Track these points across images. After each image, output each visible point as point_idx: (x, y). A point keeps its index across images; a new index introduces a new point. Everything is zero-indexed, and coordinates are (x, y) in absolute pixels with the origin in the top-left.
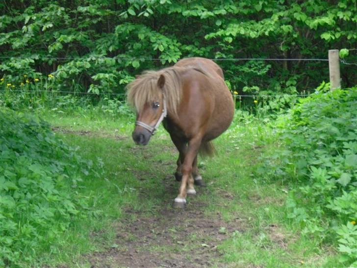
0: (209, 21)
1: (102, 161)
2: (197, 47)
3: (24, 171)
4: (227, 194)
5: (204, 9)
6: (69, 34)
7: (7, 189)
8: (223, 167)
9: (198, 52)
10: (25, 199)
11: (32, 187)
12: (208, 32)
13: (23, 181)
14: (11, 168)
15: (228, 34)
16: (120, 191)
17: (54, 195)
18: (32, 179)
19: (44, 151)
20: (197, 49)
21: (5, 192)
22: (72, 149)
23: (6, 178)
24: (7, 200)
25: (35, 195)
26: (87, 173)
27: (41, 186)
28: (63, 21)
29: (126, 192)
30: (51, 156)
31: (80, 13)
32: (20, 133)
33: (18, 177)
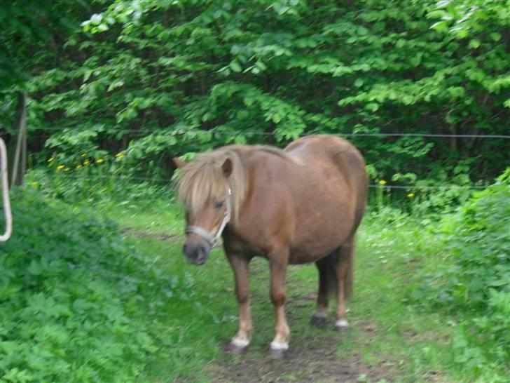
0: (346, 80)
1: (192, 277)
2: (327, 116)
3: (80, 291)
4: (368, 327)
5: (339, 64)
6: (146, 96)
7: (57, 316)
8: (364, 288)
9: (329, 124)
10: (82, 329)
11: (92, 314)
12: (344, 95)
13: (80, 304)
14: (62, 286)
15: (372, 99)
16: (217, 321)
17: (123, 324)
18: (94, 301)
19: (109, 262)
20: (327, 120)
21: (53, 320)
22: (150, 260)
23: (56, 300)
24: (55, 331)
25: (96, 324)
26: (170, 294)
27: (105, 312)
28: (138, 78)
29: (224, 323)
30: (119, 270)
31: (162, 68)
32: (76, 236)
33: (73, 298)
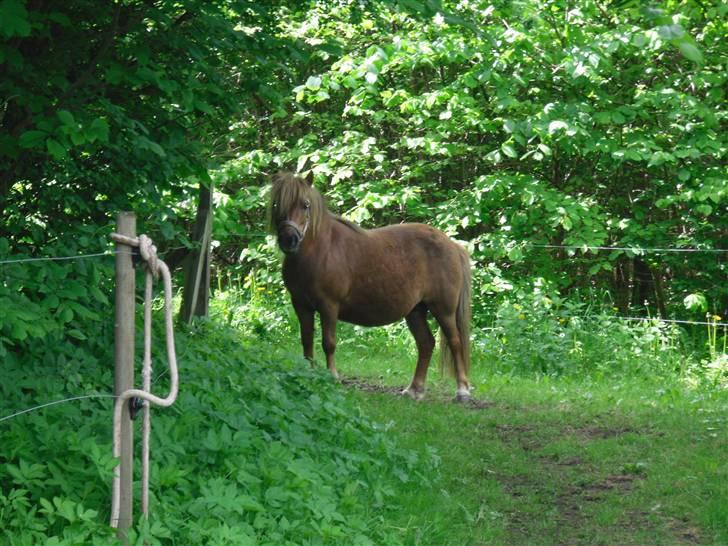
0: (663, 169)
1: (438, 454)
2: (639, 222)
3: (276, 474)
4: (687, 532)
5: (656, 148)
6: (384, 190)
7: (241, 511)
8: (683, 474)
9: (641, 233)
10: (277, 530)
11: (292, 507)
12: (662, 192)
13: (273, 493)
14: (252, 466)
15: (703, 198)
16: (471, 518)
17: (336, 523)
18: (294, 490)
19: (321, 430)
20: (639, 227)
21: (237, 516)
22: (380, 428)
23: (240, 486)
24: (238, 533)
25: (296, 523)
26: (405, 478)
27: (310, 505)
28: (372, 164)
29: (481, 520)
30: (335, 441)
31: (406, 150)
32: (276, 393)
33: (266, 484)
